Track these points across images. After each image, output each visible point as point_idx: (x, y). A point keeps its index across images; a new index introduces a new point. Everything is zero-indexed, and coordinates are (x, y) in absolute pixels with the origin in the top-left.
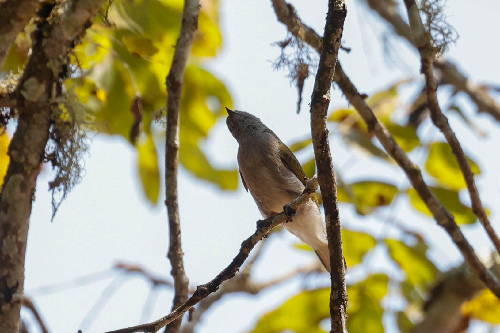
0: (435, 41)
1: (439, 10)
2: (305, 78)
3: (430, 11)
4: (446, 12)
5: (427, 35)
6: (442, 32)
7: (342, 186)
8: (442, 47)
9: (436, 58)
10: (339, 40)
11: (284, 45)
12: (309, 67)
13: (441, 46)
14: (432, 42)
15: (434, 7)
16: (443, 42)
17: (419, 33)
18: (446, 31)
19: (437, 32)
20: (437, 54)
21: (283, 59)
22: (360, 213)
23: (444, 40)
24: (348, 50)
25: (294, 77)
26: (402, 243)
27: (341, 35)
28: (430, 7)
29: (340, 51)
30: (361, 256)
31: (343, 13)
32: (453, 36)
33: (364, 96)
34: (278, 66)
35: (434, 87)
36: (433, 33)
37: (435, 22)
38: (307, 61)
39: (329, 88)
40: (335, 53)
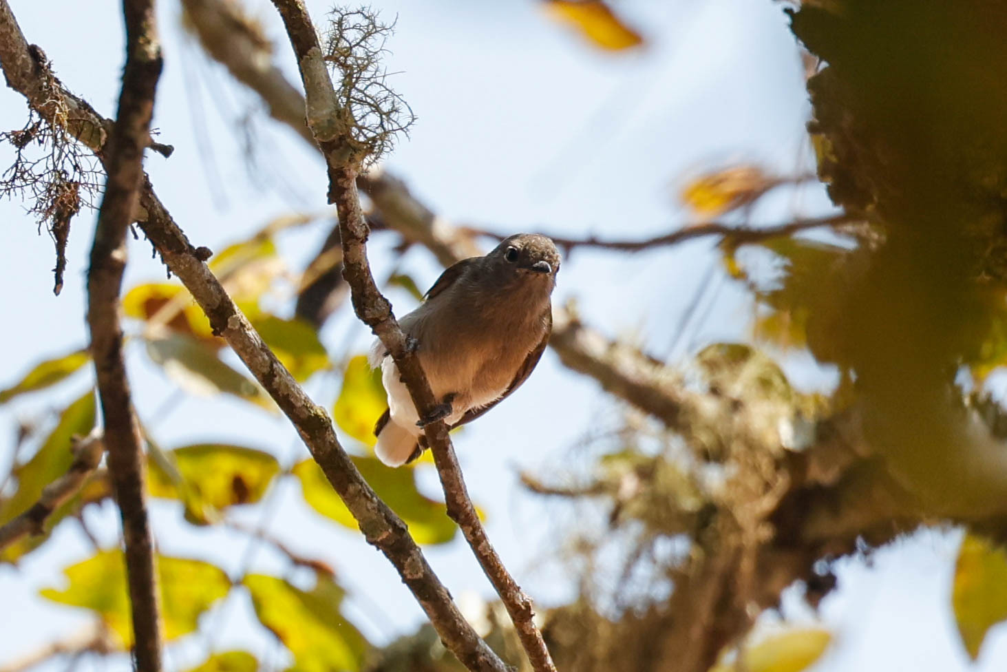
0: (360, 128)
1: (369, 59)
2: (71, 214)
3: (350, 61)
4: (384, 62)
5: (343, 115)
6: (376, 108)
7: (155, 457)
8: (379, 142)
9: (365, 167)
10: (146, 126)
11: (21, 139)
12: (81, 189)
13: (374, 139)
14: (355, 130)
15: (359, 52)
16: (380, 131)
17: (325, 112)
18: (385, 107)
19: (367, 109)
20: (368, 157)
21: (19, 172)
22: (193, 519)
23: (382, 125)
24: (166, 151)
25: (48, 212)
26: (287, 585)
27: (151, 117)
28: (348, 52)
29: (149, 152)
30: (195, 616)
31: (156, 67)
32: (402, 118)
33: (203, 254)
34: (9, 186)
35: (360, 233)
36: (357, 111)
37: (360, 86)
38: (74, 176)
39: (123, 235)
40: (138, 156)
